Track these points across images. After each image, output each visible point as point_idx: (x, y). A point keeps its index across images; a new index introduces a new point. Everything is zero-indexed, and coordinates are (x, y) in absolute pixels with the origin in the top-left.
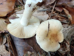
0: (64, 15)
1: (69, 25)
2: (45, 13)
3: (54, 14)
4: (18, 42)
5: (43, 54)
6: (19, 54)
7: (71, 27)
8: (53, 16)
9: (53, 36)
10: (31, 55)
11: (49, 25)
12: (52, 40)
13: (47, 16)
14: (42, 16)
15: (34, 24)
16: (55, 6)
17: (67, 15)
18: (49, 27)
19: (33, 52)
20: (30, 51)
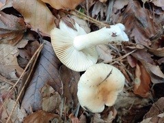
0: (131, 74)
1: (128, 91)
2: (110, 51)
3: (119, 62)
4: (49, 63)
5: (67, 105)
6: (36, 82)
7: (129, 96)
8: (117, 64)
9: (104, 92)
10: (52, 95)
11: (111, 73)
12: (100, 96)
13: (109, 58)
14: (104, 53)
15: (89, 55)
16: (130, 55)
17: (135, 77)
18: (108, 76)
19: (57, 93)
20: (54, 89)
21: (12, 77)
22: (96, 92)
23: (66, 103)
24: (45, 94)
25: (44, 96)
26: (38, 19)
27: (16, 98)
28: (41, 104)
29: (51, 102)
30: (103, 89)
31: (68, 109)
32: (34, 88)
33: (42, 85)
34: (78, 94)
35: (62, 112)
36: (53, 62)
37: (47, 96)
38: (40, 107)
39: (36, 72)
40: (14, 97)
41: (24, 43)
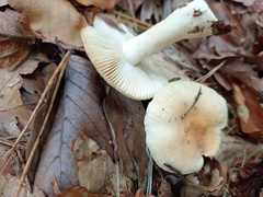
2: (181, 73)
4: (82, 93)
5: (127, 175)
6: (61, 131)
9: (196, 130)
10: (94, 155)
12: (190, 138)
18: (197, 99)
19: (104, 152)
21: (10, 132)
22: (182, 132)
23: (124, 172)
24: (81, 154)
25: (80, 158)
26: (55, 21)
27: (21, 171)
28: (76, 175)
29: (95, 171)
30: (192, 124)
31: (131, 184)
32: (59, 143)
33: (74, 136)
34: (149, 140)
35: (118, 190)
36: (89, 91)
37: (85, 159)
38: (73, 181)
39: (60, 111)
40: (17, 169)
41: (30, 67)
